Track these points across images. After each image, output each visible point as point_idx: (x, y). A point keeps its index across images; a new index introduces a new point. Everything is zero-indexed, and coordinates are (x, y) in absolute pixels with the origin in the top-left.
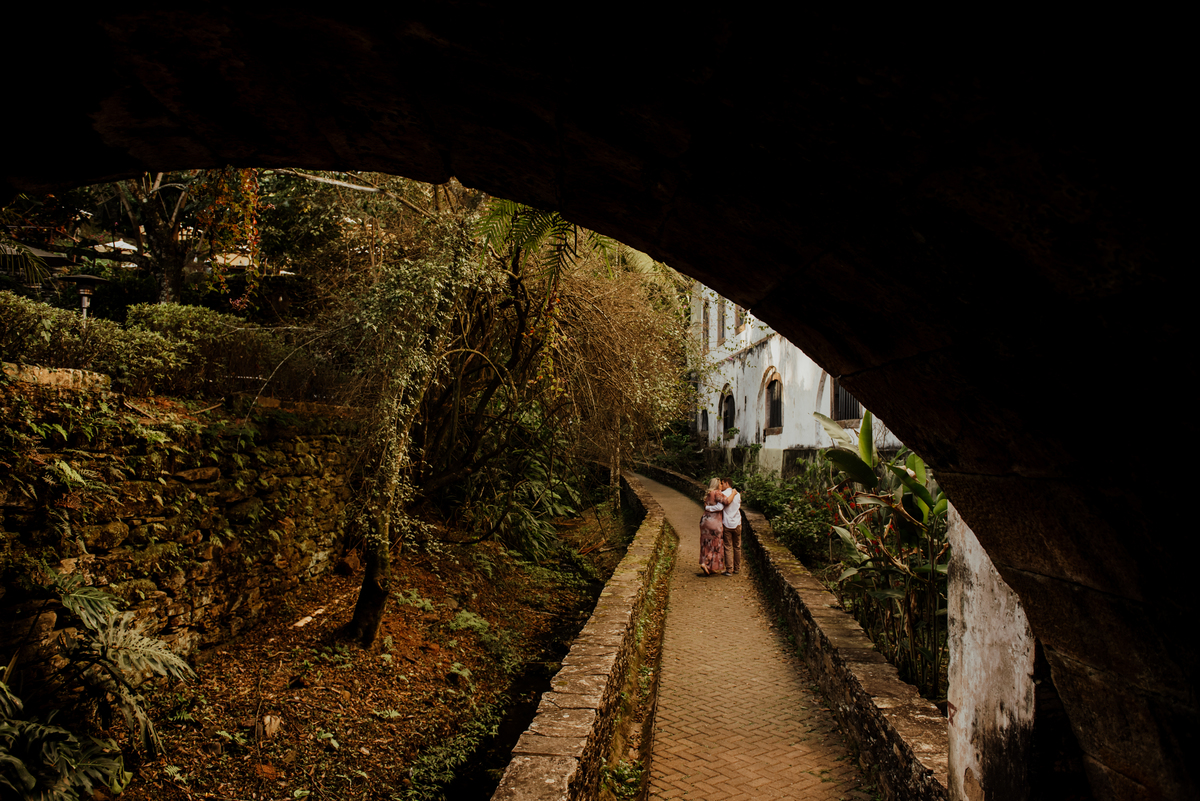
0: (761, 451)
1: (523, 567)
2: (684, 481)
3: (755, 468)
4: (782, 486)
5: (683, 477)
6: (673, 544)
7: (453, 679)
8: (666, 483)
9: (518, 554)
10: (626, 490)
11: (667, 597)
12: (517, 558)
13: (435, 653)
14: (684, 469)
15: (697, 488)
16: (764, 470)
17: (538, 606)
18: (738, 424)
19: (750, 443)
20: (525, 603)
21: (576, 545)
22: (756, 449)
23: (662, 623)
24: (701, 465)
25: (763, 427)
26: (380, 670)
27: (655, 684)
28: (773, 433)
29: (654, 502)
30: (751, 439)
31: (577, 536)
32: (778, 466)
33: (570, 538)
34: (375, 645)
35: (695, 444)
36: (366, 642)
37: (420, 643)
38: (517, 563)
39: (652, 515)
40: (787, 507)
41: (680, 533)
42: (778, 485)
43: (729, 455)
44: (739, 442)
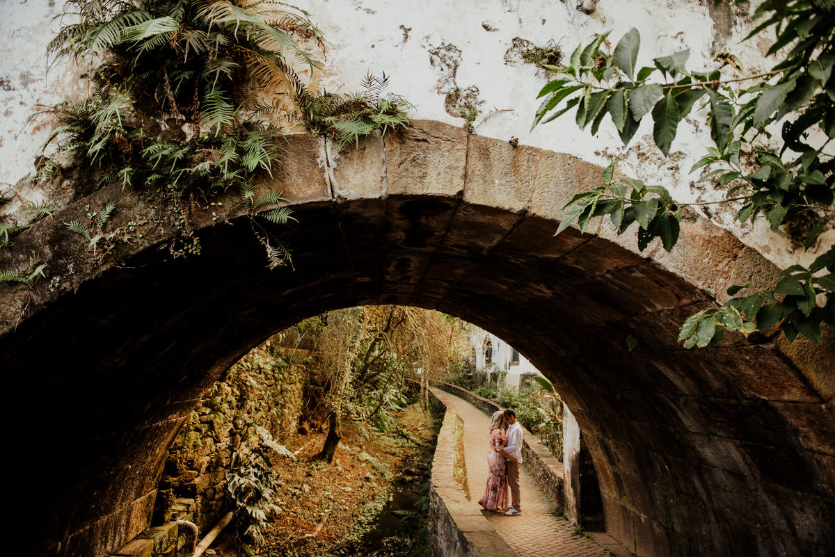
0: (507, 375)
1: (380, 436)
2: (463, 391)
3: (504, 385)
4: (519, 394)
5: (462, 389)
6: (461, 425)
7: (367, 479)
8: (451, 393)
9: (377, 429)
10: (431, 396)
11: (463, 446)
12: (377, 431)
13: (357, 468)
14: (462, 384)
15: (471, 396)
16: (510, 386)
17: (394, 454)
18: (494, 359)
19: (501, 371)
20: (387, 453)
21: (404, 427)
22: (504, 374)
23: (463, 455)
24: (472, 382)
25: (508, 361)
26: (338, 473)
27: (465, 473)
28: (514, 364)
29: (449, 403)
30: (502, 369)
31: (404, 422)
32: (517, 383)
33: (400, 422)
34: (333, 463)
35: (468, 370)
36: (330, 461)
37: (351, 464)
38: (378, 434)
39: (450, 409)
40: (520, 404)
41: (463, 419)
42: (517, 394)
43: (489, 377)
44: (495, 369)
